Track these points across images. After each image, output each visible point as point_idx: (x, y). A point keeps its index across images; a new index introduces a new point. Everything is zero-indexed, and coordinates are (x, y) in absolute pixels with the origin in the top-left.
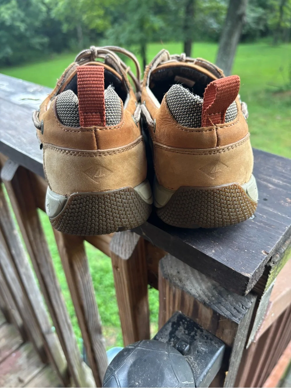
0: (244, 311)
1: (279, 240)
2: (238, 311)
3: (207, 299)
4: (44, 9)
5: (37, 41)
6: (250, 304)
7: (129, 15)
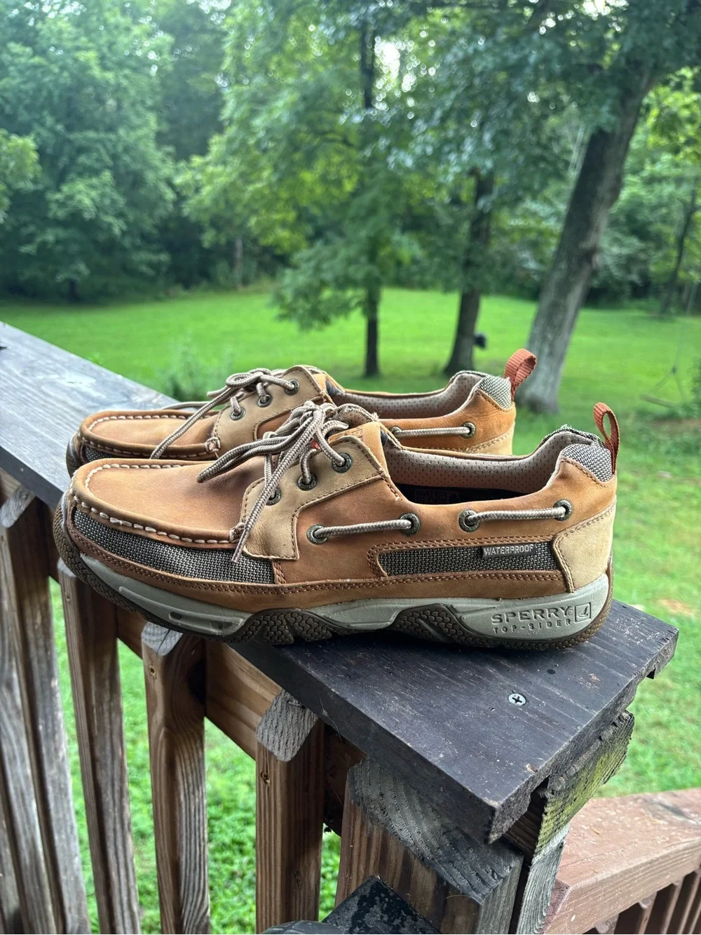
0: (494, 883)
1: (561, 749)
2: (483, 881)
3: (429, 853)
4: (170, 195)
5: (143, 258)
6: (508, 871)
7: (348, 227)
